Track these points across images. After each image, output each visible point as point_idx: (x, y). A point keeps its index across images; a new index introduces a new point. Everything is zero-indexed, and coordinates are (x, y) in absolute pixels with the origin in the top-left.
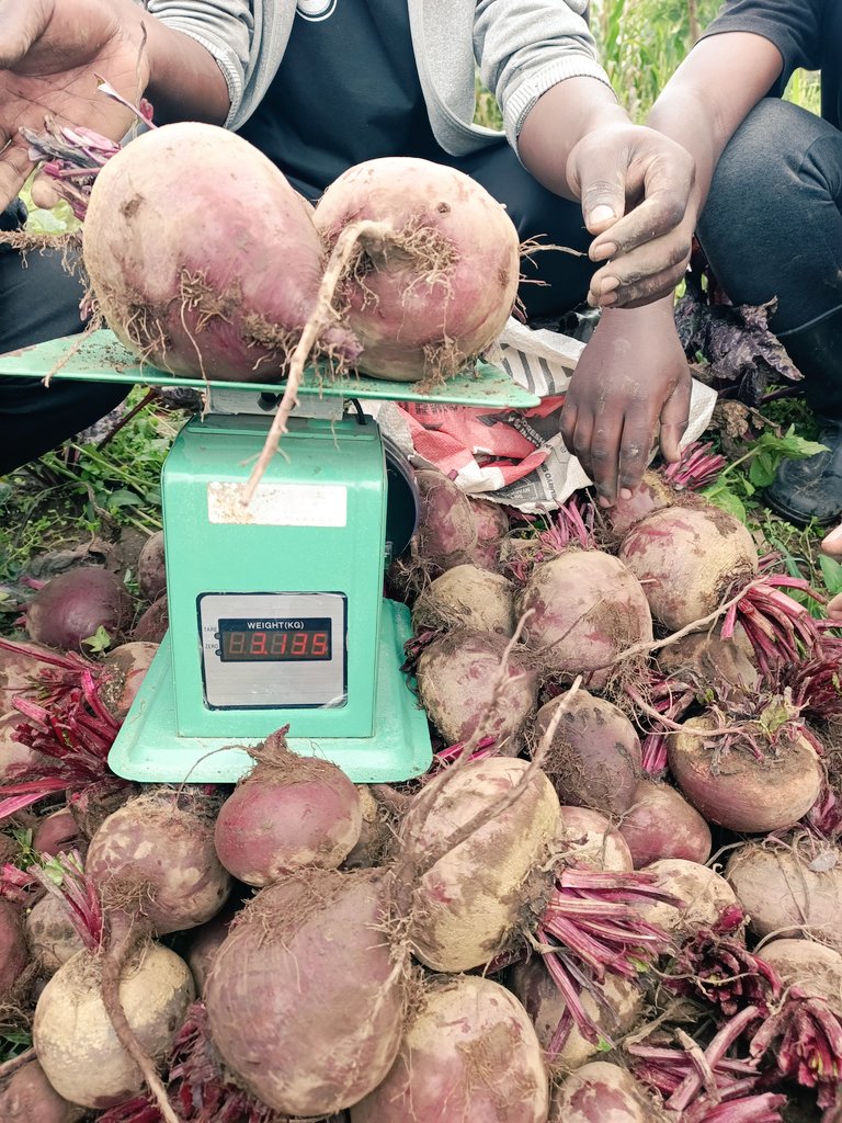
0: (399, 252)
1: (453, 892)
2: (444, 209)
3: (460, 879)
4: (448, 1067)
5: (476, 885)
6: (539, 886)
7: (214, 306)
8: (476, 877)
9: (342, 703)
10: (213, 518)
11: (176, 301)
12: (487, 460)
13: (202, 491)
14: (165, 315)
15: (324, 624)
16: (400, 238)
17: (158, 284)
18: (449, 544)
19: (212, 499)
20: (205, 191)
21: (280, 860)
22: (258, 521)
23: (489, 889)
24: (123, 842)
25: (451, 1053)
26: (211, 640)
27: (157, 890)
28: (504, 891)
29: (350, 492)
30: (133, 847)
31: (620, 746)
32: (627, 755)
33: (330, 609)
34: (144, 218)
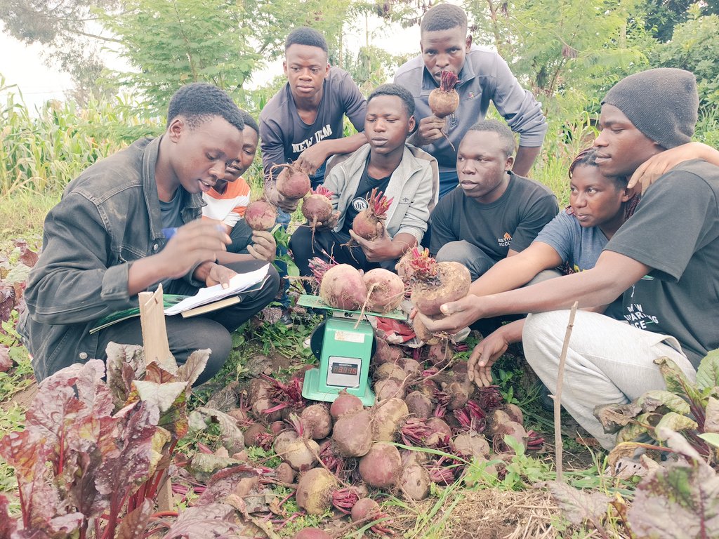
0: (380, 289)
1: (383, 419)
2: (389, 281)
3: (385, 416)
4: (380, 451)
5: (388, 418)
6: (402, 422)
7: (348, 297)
8: (388, 416)
9: (358, 387)
10: (335, 339)
11: (341, 296)
12: (397, 334)
13: (334, 333)
14: (337, 298)
15: (356, 366)
16: (381, 287)
17: (337, 293)
18: (383, 358)
19: (336, 334)
20: (348, 278)
21: (347, 410)
22: (345, 340)
23: (391, 419)
24: (313, 412)
25: (381, 449)
26: (330, 367)
27: (319, 424)
28: (394, 420)
29: (365, 336)
30: (316, 413)
31: (426, 404)
32: (427, 406)
33: (357, 362)
34: (337, 282)
